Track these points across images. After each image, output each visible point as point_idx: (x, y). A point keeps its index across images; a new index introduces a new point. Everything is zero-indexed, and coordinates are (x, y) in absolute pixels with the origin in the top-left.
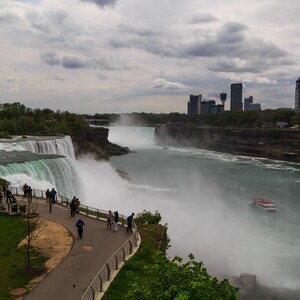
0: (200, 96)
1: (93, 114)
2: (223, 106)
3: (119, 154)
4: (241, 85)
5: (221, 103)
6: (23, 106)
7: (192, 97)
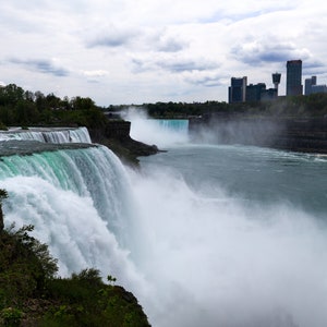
0: (246, 78)
1: (107, 106)
2: (276, 90)
3: (146, 154)
4: (300, 62)
5: (273, 87)
6: (20, 88)
7: (233, 80)
